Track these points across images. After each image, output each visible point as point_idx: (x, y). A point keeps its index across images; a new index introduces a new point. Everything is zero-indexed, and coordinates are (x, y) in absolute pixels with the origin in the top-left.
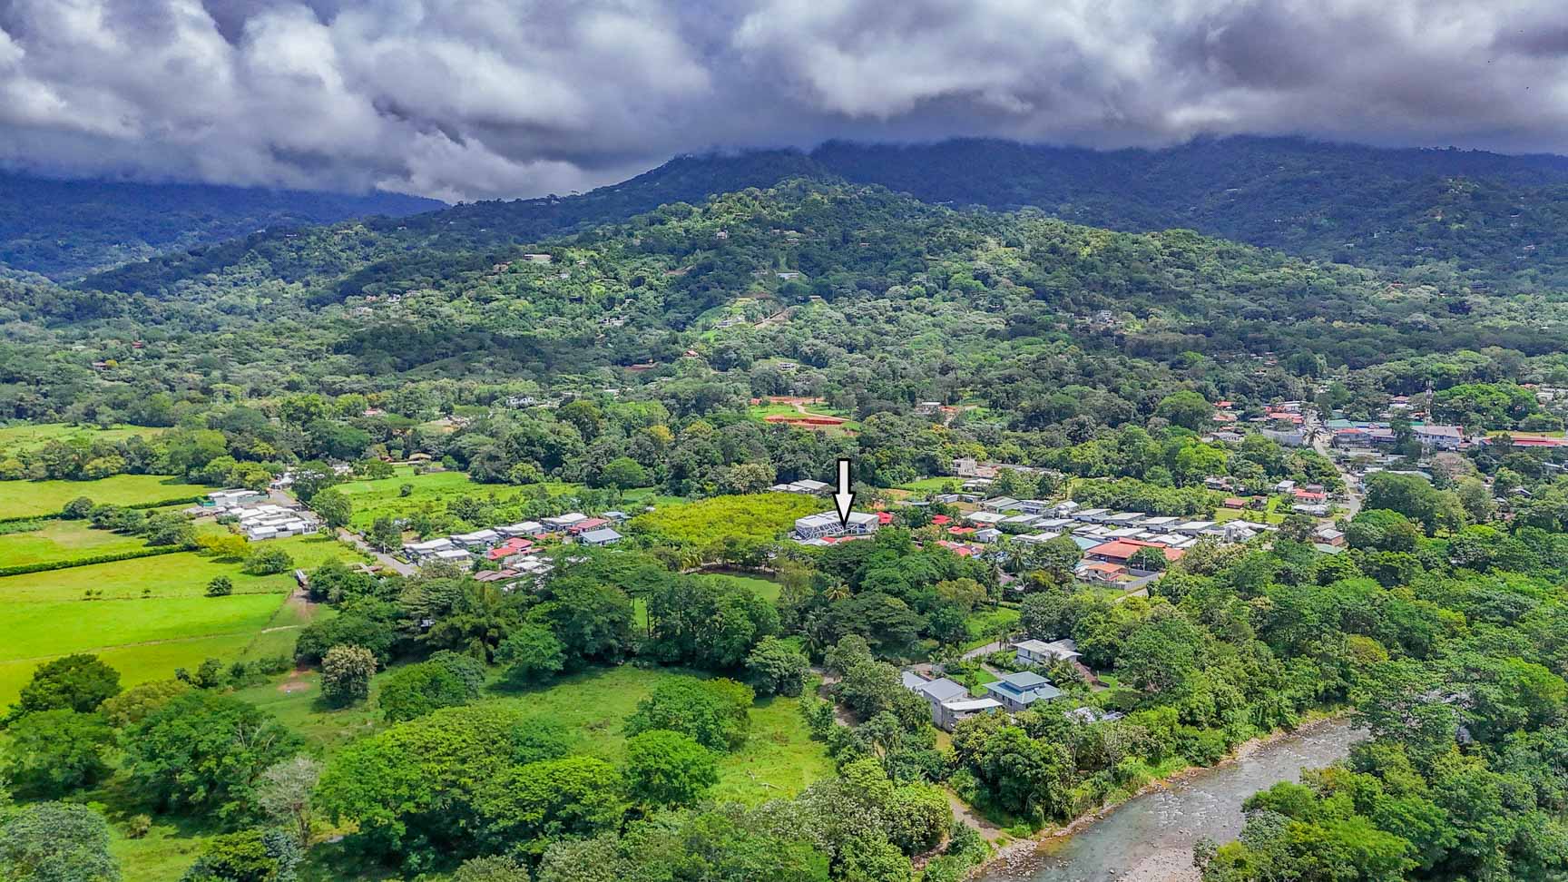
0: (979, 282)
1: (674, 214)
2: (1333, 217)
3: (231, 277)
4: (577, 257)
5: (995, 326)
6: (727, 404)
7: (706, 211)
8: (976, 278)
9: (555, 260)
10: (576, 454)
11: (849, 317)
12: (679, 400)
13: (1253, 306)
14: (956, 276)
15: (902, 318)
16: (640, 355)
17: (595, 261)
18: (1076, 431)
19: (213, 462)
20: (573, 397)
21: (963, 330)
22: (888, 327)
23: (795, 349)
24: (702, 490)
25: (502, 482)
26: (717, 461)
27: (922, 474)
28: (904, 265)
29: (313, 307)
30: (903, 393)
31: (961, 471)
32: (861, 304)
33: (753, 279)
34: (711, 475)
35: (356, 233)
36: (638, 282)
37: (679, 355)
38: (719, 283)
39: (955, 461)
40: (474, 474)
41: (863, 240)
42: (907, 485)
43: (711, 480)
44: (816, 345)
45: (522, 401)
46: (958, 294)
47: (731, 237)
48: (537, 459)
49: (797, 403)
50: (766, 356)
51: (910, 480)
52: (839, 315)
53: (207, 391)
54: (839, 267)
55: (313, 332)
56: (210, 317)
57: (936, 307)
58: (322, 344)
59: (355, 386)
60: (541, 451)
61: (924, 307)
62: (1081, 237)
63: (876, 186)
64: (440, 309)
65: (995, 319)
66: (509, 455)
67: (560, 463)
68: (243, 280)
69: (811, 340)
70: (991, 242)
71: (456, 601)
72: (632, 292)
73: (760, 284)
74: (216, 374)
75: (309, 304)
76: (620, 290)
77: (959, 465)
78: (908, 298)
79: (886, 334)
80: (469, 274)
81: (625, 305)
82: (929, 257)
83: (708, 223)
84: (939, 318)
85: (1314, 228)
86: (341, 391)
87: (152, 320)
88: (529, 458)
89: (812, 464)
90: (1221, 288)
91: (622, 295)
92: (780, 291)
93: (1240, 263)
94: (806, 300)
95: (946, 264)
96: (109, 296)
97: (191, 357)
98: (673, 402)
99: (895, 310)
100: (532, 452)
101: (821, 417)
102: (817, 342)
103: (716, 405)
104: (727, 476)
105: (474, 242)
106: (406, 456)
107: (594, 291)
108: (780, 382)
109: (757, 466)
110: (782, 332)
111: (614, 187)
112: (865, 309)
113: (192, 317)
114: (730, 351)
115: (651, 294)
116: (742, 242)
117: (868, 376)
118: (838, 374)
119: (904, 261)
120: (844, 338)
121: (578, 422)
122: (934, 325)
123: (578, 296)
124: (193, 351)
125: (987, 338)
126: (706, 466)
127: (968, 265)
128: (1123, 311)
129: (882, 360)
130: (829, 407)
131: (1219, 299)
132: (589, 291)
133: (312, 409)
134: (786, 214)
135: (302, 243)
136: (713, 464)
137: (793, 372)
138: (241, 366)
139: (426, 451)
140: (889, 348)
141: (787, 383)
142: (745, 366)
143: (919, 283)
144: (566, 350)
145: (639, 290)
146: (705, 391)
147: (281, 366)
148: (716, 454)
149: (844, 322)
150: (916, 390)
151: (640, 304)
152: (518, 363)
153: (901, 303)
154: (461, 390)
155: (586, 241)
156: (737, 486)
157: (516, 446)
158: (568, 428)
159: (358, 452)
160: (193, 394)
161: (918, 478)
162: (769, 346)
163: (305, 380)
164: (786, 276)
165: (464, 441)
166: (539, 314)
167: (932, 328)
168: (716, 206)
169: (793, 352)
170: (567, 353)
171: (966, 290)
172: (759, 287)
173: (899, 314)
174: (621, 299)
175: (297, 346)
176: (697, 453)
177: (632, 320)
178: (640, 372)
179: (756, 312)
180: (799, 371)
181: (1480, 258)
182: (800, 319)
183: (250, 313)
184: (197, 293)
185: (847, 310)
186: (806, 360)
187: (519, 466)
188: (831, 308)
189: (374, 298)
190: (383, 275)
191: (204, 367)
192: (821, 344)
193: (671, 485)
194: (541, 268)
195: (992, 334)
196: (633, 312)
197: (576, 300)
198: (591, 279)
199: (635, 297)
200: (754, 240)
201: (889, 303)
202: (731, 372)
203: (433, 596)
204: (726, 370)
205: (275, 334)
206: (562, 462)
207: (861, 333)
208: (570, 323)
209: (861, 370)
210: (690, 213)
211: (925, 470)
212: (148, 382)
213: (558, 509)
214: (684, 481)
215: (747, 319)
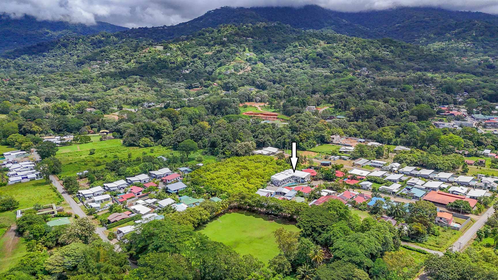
0: (319, 57)
1: (208, 32)
2: (435, 34)
3: (52, 54)
4: (173, 47)
5: (327, 74)
6: (230, 107)
7: (219, 31)
8: (317, 55)
9: (165, 48)
10: (168, 133)
11: (272, 70)
12: (211, 105)
13: (417, 66)
14: (310, 55)
15: (292, 70)
16: (196, 85)
17: (179, 49)
18: (379, 122)
19: (10, 136)
20: (170, 103)
21: (315, 75)
22: (287, 74)
23: (254, 83)
24: (224, 153)
25: (136, 146)
26: (230, 140)
27: (318, 143)
28: (291, 50)
29: (79, 65)
30: (301, 102)
31: (334, 141)
32: (276, 65)
33: (237, 56)
34: (228, 146)
35: (96, 39)
36: (195, 56)
37: (210, 85)
38: (224, 57)
39: (332, 136)
40: (124, 142)
41: (276, 41)
42: (313, 149)
43: (228, 150)
44: (261, 81)
45: (150, 104)
46: (311, 61)
47: (228, 40)
48: (151, 136)
49: (257, 105)
50: (243, 85)
51: (314, 146)
52: (268, 69)
53: (28, 99)
54: (268, 51)
55: (75, 75)
56: (41, 68)
57: (304, 66)
58: (77, 80)
59: (86, 97)
60: (153, 132)
61: (299, 66)
62: (352, 41)
63: (278, 22)
64: (123, 66)
65: (326, 71)
66: (139, 134)
67: (161, 138)
68: (56, 55)
69: (259, 79)
70: (322, 42)
71: (80, 263)
72: (193, 60)
73: (240, 57)
74: (33, 92)
75: (77, 63)
76: (188, 60)
77: (333, 139)
78: (293, 63)
79: (287, 76)
80: (134, 53)
81: (190, 65)
82: (300, 48)
83: (220, 35)
84: (306, 71)
85: (429, 38)
86: (80, 99)
87: (21, 70)
88: (148, 135)
89: (271, 139)
90: (403, 59)
91: (189, 61)
92: (247, 60)
93: (409, 50)
94: (256, 63)
95: (306, 50)
96: (5, 61)
97: (25, 85)
98: (209, 106)
99: (289, 67)
100: (149, 133)
101: (268, 113)
102: (262, 80)
103: (226, 107)
104: (235, 148)
105: (137, 42)
106: (99, 131)
107: (179, 60)
108: (250, 96)
109: (248, 143)
110: (248, 75)
111: (187, 23)
112: (278, 67)
113: (35, 69)
114: (230, 84)
115: (199, 61)
116: (232, 42)
117: (283, 94)
118: (272, 93)
119: (291, 49)
120: (272, 78)
121: (170, 117)
122: (304, 73)
123: (173, 61)
124: (27, 83)
125: (325, 78)
126: (225, 142)
127: (314, 50)
128: (371, 68)
129: (288, 87)
130: (271, 107)
131: (404, 63)
132: (177, 60)
133: (65, 108)
134: (247, 32)
135: (77, 42)
136: (229, 141)
137: (254, 93)
138: (45, 88)
139: (107, 129)
140: (289, 82)
141: (253, 97)
142: (235, 89)
143: (297, 57)
144: (168, 82)
145: (195, 59)
146: (222, 102)
147: (60, 89)
148: (229, 136)
149: (271, 72)
150: (306, 102)
151: (196, 65)
152: (150, 88)
153: (291, 64)
154: (127, 99)
155: (176, 41)
156: (240, 152)
157: (142, 130)
158: (165, 121)
159: (78, 129)
160: (21, 100)
161: (317, 145)
162: (244, 81)
163: (67, 95)
164: (248, 54)
165: (122, 125)
166: (159, 68)
167: (303, 74)
168: (222, 29)
169: (253, 83)
170: (168, 84)
171: (314, 60)
172: (239, 59)
173: (290, 69)
174: (189, 63)
175: (68, 80)
176: (221, 136)
177: (193, 71)
178: (196, 91)
179: (238, 68)
180: (257, 92)
181: (490, 48)
182: (254, 70)
183: (57, 67)
184: (40, 59)
185: (272, 67)
186: (258, 87)
187: (143, 139)
188: (266, 67)
189: (100, 62)
190: (104, 53)
191: (29, 89)
192: (263, 81)
193: (210, 150)
194: (160, 51)
195: (326, 77)
196: (193, 68)
197: (172, 63)
198: (178, 55)
199: (194, 62)
200: (236, 41)
201: (286, 65)
202: (230, 92)
203: (67, 259)
204: (228, 91)
205: (61, 76)
206: (162, 137)
207: (277, 76)
208: (170, 72)
209: (280, 91)
210: (213, 31)
211: (320, 141)
212: (4, 95)
213: (157, 167)
214: (216, 149)
215: (235, 70)
